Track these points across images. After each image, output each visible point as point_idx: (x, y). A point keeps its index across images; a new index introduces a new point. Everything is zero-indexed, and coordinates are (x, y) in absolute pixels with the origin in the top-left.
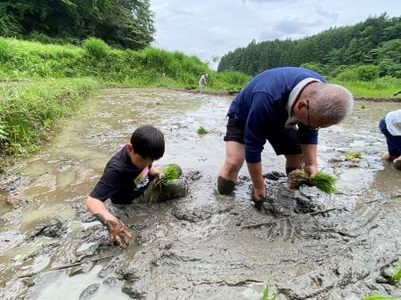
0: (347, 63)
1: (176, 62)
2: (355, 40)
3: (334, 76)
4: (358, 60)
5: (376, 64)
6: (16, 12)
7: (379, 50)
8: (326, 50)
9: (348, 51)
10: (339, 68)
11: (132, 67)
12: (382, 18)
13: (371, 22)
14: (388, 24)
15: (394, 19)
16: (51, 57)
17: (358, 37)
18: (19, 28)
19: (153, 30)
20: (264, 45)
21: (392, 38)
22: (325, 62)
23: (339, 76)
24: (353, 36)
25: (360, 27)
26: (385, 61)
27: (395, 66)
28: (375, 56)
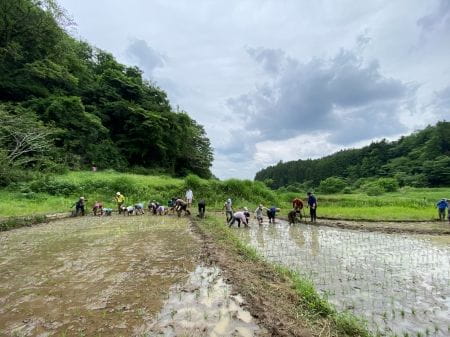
0: (365, 176)
1: (248, 188)
2: (366, 158)
3: (358, 187)
4: (373, 173)
5: (392, 176)
6: (127, 154)
7: (389, 165)
8: (344, 167)
9: (363, 167)
10: (359, 180)
11: (218, 194)
12: (383, 142)
13: (375, 145)
14: (389, 146)
16: (162, 189)
18: (127, 163)
19: (212, 159)
20: (290, 164)
21: (397, 156)
22: (346, 176)
23: (362, 187)
24: (363, 156)
26: (398, 174)
27: (409, 177)
28: (387, 170)
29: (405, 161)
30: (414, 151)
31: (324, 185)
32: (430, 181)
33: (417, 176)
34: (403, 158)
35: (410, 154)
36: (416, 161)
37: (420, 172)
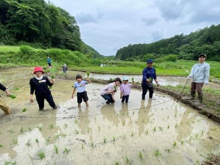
2: (170, 44)
4: (171, 52)
5: (178, 54)
7: (180, 48)
8: (159, 48)
9: (167, 49)
12: (181, 35)
13: (177, 37)
14: (184, 38)
15: (186, 36)
17: (171, 43)
21: (185, 43)
22: (158, 53)
24: (169, 43)
25: (172, 39)
26: (181, 53)
27: (186, 55)
28: (178, 51)
29: (188, 46)
30: (194, 41)
31: (145, 57)
32: (195, 57)
33: (190, 54)
34: (187, 45)
35: (192, 42)
36: (192, 47)
37: (191, 52)
